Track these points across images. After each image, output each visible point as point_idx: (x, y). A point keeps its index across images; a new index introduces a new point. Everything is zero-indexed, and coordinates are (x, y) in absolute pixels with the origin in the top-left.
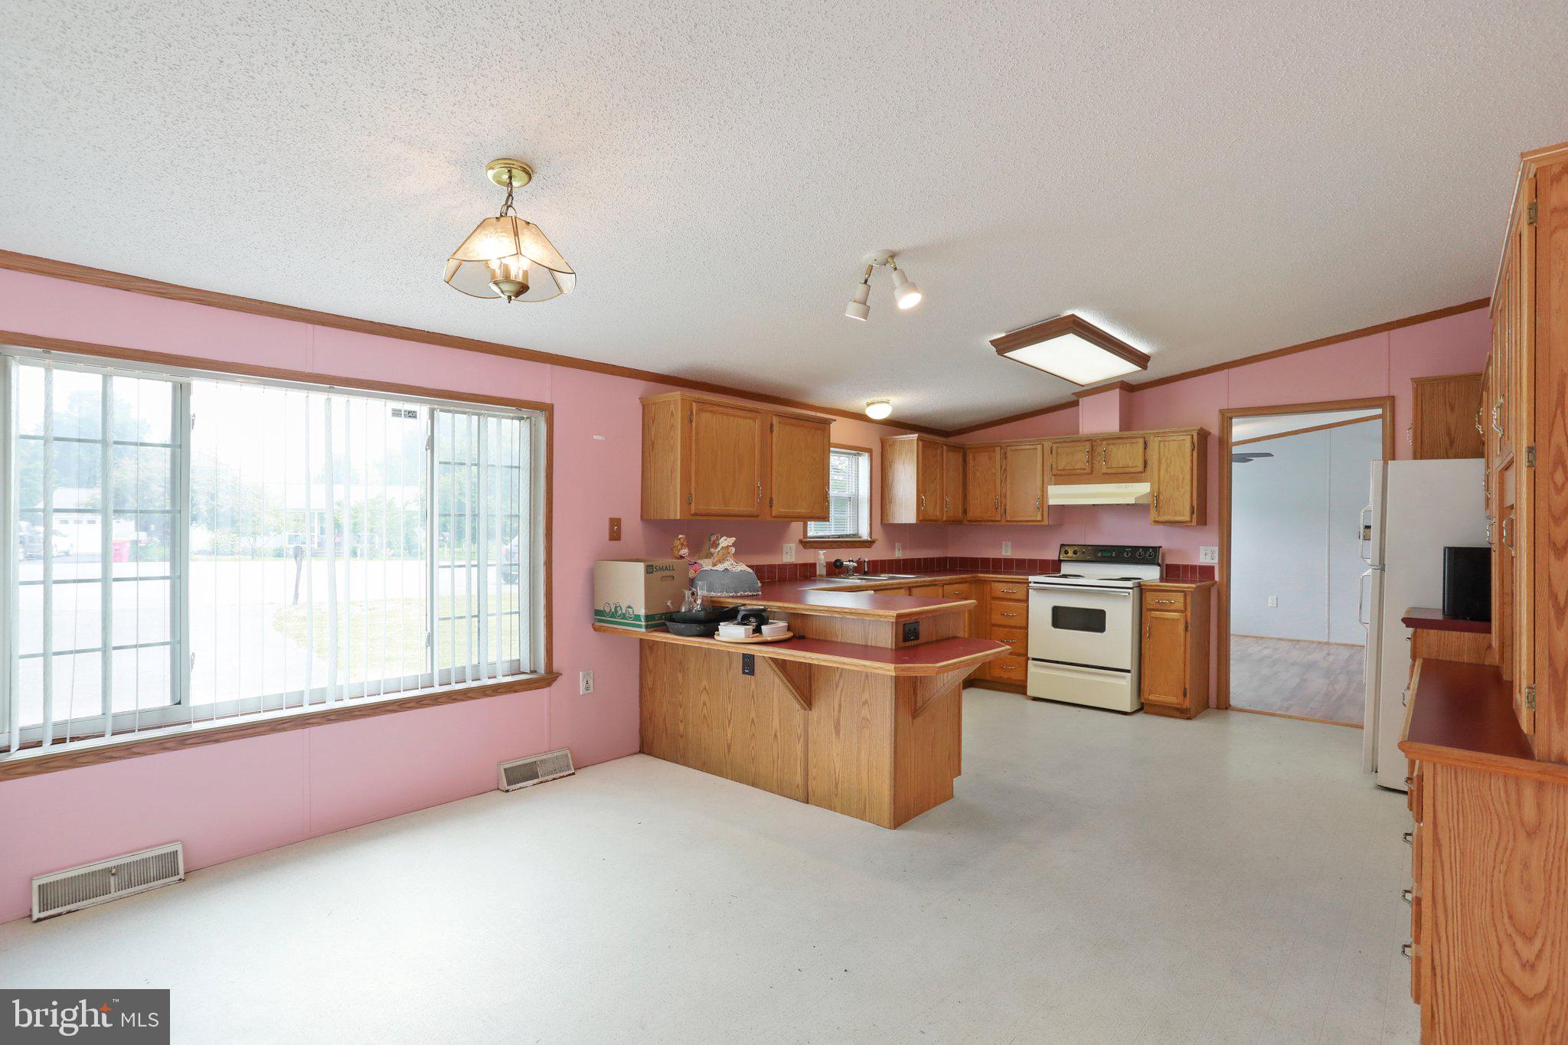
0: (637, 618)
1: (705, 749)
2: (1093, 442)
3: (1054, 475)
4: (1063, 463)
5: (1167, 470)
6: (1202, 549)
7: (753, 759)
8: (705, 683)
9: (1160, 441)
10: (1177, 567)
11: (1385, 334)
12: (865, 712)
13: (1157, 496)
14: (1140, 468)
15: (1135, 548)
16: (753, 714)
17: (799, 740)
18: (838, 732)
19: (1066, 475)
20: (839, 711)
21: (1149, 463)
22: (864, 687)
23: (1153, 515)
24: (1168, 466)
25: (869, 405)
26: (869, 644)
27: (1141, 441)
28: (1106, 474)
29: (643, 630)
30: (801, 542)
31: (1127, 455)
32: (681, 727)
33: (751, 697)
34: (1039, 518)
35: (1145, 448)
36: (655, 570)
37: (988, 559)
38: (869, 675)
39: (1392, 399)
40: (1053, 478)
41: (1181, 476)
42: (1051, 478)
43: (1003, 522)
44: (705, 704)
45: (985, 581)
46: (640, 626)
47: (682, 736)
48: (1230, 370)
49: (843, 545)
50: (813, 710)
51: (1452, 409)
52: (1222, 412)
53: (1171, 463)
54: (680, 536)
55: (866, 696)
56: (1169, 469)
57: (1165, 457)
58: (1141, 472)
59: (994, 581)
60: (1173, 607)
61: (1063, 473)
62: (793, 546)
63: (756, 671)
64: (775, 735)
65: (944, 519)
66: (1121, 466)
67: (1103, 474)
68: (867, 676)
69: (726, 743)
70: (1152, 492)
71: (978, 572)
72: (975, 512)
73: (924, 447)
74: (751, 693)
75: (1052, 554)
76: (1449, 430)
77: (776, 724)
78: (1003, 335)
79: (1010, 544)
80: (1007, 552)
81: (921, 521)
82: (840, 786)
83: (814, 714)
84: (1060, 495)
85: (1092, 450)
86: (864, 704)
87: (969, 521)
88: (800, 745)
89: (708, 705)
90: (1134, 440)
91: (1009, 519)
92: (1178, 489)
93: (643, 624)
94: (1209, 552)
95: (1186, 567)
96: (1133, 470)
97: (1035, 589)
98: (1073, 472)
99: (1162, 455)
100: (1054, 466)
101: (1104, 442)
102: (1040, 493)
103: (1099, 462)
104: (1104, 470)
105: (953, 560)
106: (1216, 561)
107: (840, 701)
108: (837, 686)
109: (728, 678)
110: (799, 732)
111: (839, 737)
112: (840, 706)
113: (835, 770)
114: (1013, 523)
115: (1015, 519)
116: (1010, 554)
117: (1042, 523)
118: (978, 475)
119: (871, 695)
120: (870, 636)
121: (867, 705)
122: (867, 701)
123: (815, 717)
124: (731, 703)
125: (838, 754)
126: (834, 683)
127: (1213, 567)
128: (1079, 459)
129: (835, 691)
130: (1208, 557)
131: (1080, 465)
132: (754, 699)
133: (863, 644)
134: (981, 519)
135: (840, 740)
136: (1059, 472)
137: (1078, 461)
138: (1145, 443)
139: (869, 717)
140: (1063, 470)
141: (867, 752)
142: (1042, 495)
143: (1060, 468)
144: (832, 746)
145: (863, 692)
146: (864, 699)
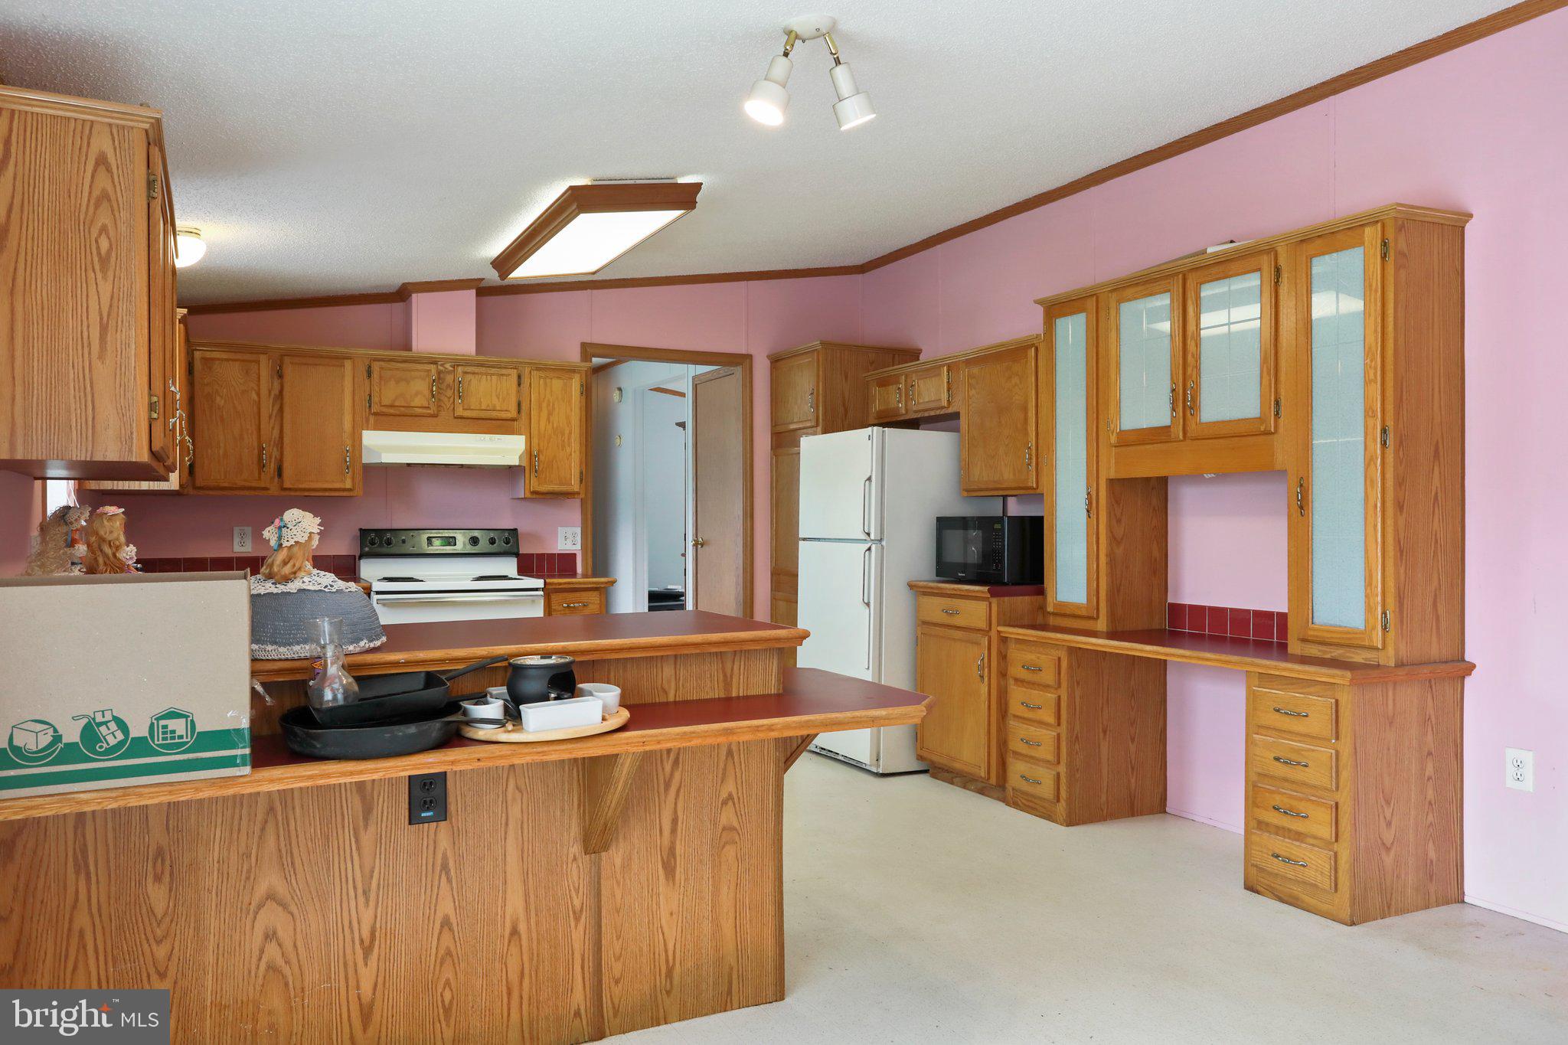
2: (440, 367)
3: (375, 414)
4: (390, 394)
5: (548, 420)
6: (561, 531)
7: (447, 1010)
8: (270, 880)
9: (540, 377)
12: (728, 816)
13: (535, 457)
14: (513, 414)
16: (446, 907)
17: (577, 919)
18: (669, 870)
19: (396, 415)
20: (674, 831)
21: (525, 408)
22: (724, 774)
24: (550, 414)
27: (513, 373)
28: (462, 418)
29: (247, 770)
31: (490, 392)
34: (348, 484)
35: (519, 385)
38: (734, 748)
39: (749, 357)
40: (372, 419)
41: (567, 432)
42: (368, 419)
43: (274, 490)
44: (269, 935)
46: (229, 762)
48: (595, 292)
50: (612, 851)
51: (846, 378)
52: (584, 345)
53: (554, 409)
55: (730, 787)
56: (551, 419)
57: (545, 401)
58: (513, 420)
61: (392, 411)
63: (452, 808)
64: (515, 932)
66: (483, 408)
67: (457, 417)
68: (730, 753)
69: (354, 1006)
70: (527, 451)
72: (212, 470)
74: (439, 862)
75: (339, 547)
76: (844, 398)
77: (515, 903)
81: (183, 485)
82: (677, 972)
83: (615, 856)
84: (385, 446)
85: (439, 378)
86: (725, 803)
88: (581, 927)
89: (283, 932)
90: (504, 371)
91: (287, 485)
92: (563, 447)
93: (246, 752)
94: (570, 536)
96: (504, 415)
98: (406, 411)
99: (542, 396)
100: (375, 399)
101: (457, 369)
102: (349, 442)
103: (450, 398)
104: (460, 412)
106: (578, 547)
107: (675, 811)
108: (667, 785)
109: (358, 849)
110: (577, 903)
111: (674, 880)
112: (675, 821)
113: (665, 945)
114: (292, 493)
115: (300, 486)
116: (250, 550)
117: (351, 494)
118: (220, 402)
119: (739, 782)
120: (735, 680)
121: (730, 803)
122: (730, 797)
123: (618, 861)
124: (372, 904)
125: (671, 914)
126: (662, 781)
127: (574, 556)
128: (417, 391)
129: (663, 797)
130: (569, 542)
131: (418, 401)
132: (448, 873)
133: (722, 695)
134: (226, 485)
135: (677, 885)
136: (385, 410)
137: (417, 393)
138: (519, 377)
139: (735, 824)
140: (392, 406)
141: (733, 887)
142: (353, 446)
143: (386, 402)
144: (658, 904)
145: (722, 782)
146: (724, 795)
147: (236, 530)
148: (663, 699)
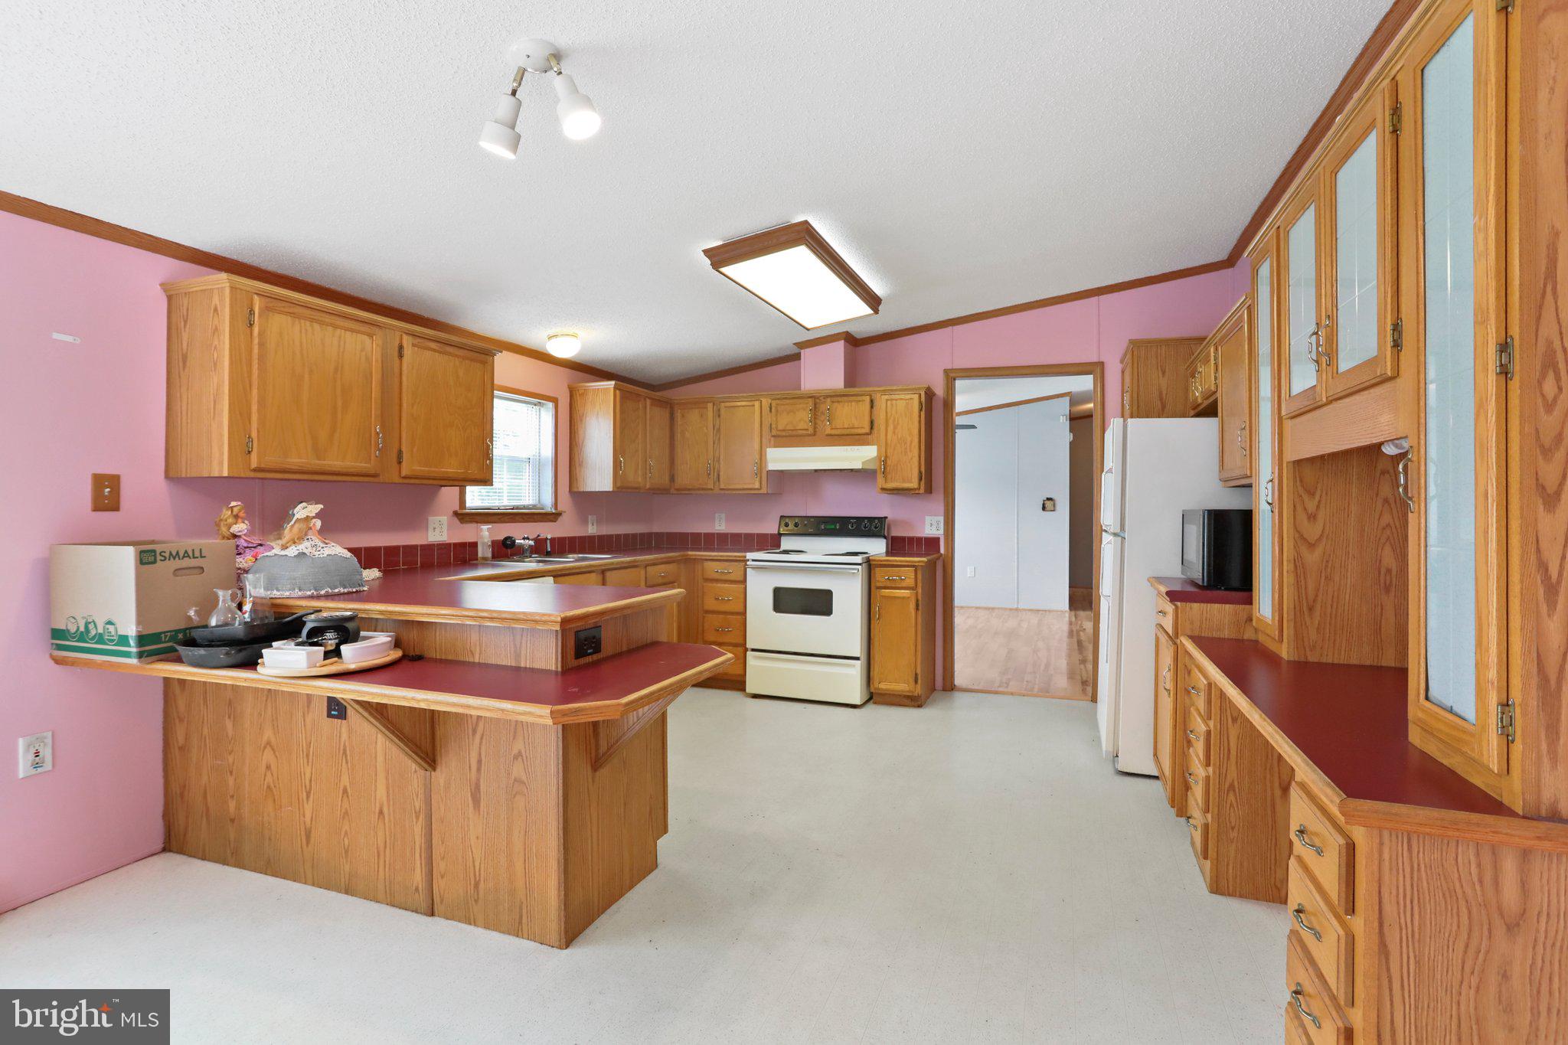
0: (123, 640)
1: (270, 839)
2: (817, 401)
3: (774, 436)
4: (784, 422)
5: (894, 432)
6: (928, 519)
7: (347, 852)
8: (268, 734)
9: (887, 400)
10: (903, 539)
11: (1095, 299)
12: (518, 770)
13: (884, 460)
14: (867, 430)
15: (860, 519)
16: (345, 781)
17: (417, 818)
18: (476, 801)
19: (786, 436)
20: (479, 770)
21: (876, 425)
22: (515, 732)
23: (880, 481)
24: (895, 428)
25: (550, 338)
26: (523, 665)
27: (868, 398)
28: (830, 435)
29: (134, 661)
30: (456, 514)
31: (851, 415)
32: (232, 805)
33: (341, 752)
34: (757, 486)
35: (872, 407)
36: (159, 558)
37: (699, 535)
39: (1101, 365)
40: (772, 438)
41: (909, 439)
42: (770, 440)
43: (717, 491)
44: (268, 767)
45: (695, 560)
46: (127, 655)
47: (232, 821)
48: (955, 327)
49: (517, 518)
50: (438, 769)
51: (1164, 373)
52: (946, 372)
53: (898, 424)
54: (233, 504)
55: (520, 745)
56: (896, 431)
57: (892, 418)
58: (867, 434)
59: (707, 560)
60: (904, 584)
61: (784, 434)
62: (444, 519)
63: (348, 712)
64: (381, 812)
65: (648, 487)
66: (846, 427)
67: (828, 435)
69: (303, 829)
70: (879, 457)
71: (688, 549)
72: (684, 479)
73: (622, 398)
74: (342, 748)
75: (771, 527)
76: (1161, 393)
77: (381, 792)
78: (720, 243)
79: (723, 516)
80: (720, 526)
81: (618, 488)
82: (482, 885)
83: (440, 776)
84: (783, 458)
85: (815, 408)
86: (516, 758)
87: (677, 490)
88: (420, 825)
89: (273, 767)
90: (859, 398)
91: (722, 486)
92: (906, 452)
93: (134, 650)
94: (935, 524)
95: (911, 540)
96: (859, 431)
97: (753, 568)
98: (794, 433)
99: (889, 414)
100: (774, 426)
101: (829, 400)
102: (757, 457)
103: (822, 422)
104: (828, 431)
105: (659, 535)
106: (941, 532)
107: (480, 754)
108: (474, 731)
109: (305, 726)
110: (417, 805)
111: (479, 810)
112: (480, 762)
113: (474, 862)
114: (727, 492)
115: (730, 487)
116: (724, 528)
117: (760, 492)
118: (687, 435)
119: (527, 743)
120: (523, 653)
121: (520, 759)
122: (520, 754)
123: (442, 782)
124: (310, 764)
125: (477, 838)
126: (470, 727)
127: (939, 539)
128: (802, 418)
129: (471, 740)
130: (934, 527)
131: (802, 426)
132: (346, 757)
133: (513, 664)
134: (690, 487)
135: (481, 816)
136: (779, 433)
137: (800, 421)
138: (872, 401)
139: (524, 778)
140: (784, 430)
141: (523, 833)
142: (761, 459)
143: (780, 428)
144: (468, 826)
145: (514, 739)
146: (515, 751)
147: (717, 515)
148: (471, 660)
